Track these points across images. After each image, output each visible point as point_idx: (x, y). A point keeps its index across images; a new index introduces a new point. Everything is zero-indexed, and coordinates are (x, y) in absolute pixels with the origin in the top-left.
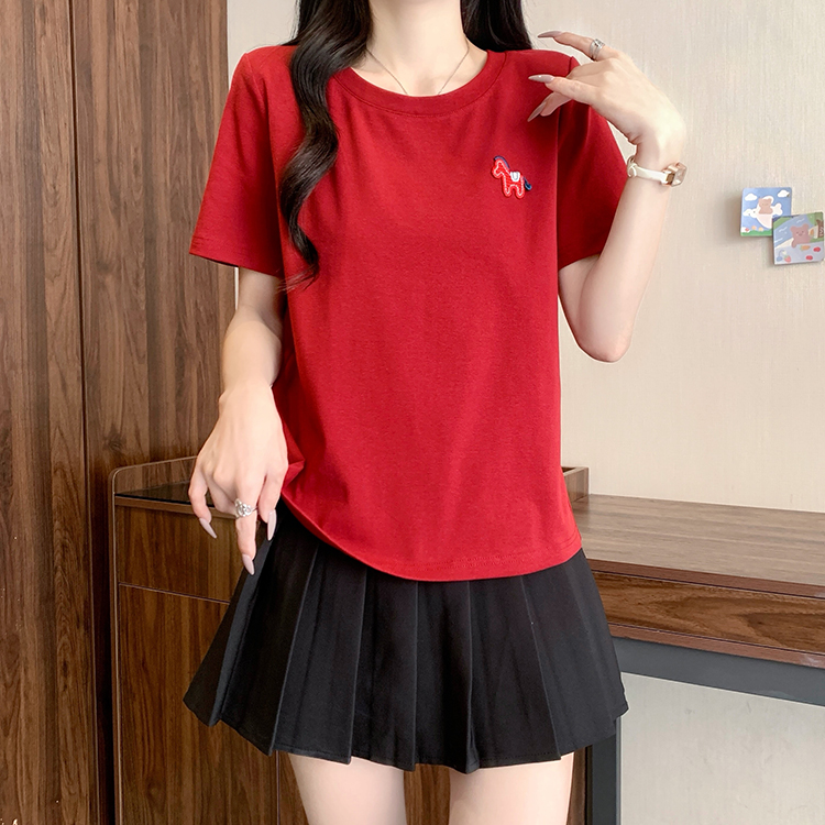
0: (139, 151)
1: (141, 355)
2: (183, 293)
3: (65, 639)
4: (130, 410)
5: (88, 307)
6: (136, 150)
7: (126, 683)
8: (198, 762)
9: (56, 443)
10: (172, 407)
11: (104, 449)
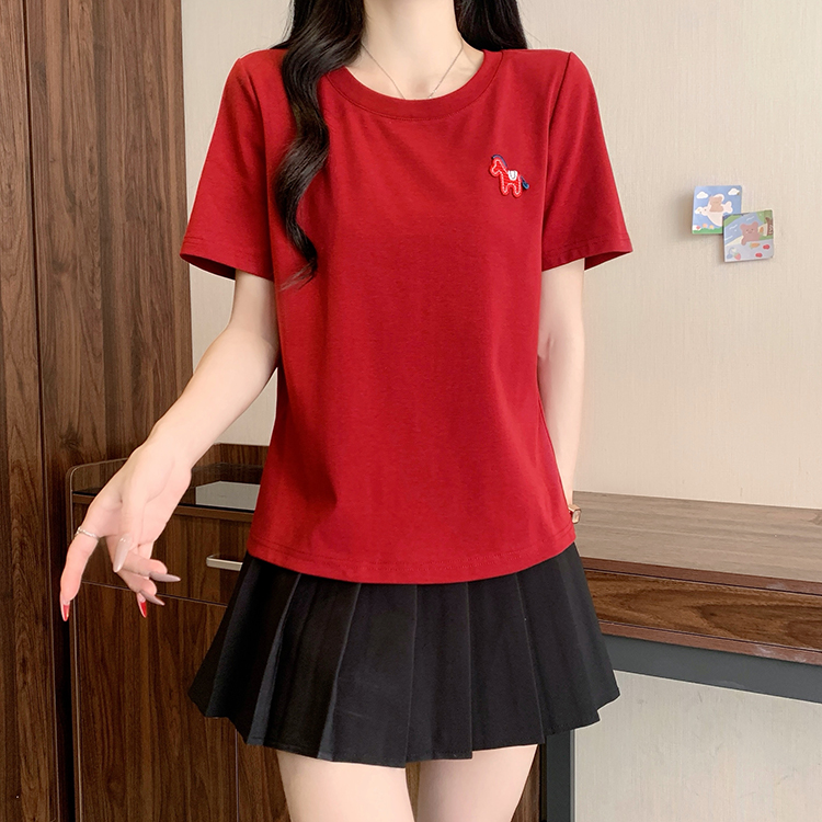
0: (95, 150)
1: (97, 354)
2: (138, 293)
3: (24, 635)
4: (86, 408)
5: (44, 306)
6: (91, 150)
7: (85, 678)
8: (157, 756)
9: (13, 442)
10: (129, 405)
11: (61, 447)
